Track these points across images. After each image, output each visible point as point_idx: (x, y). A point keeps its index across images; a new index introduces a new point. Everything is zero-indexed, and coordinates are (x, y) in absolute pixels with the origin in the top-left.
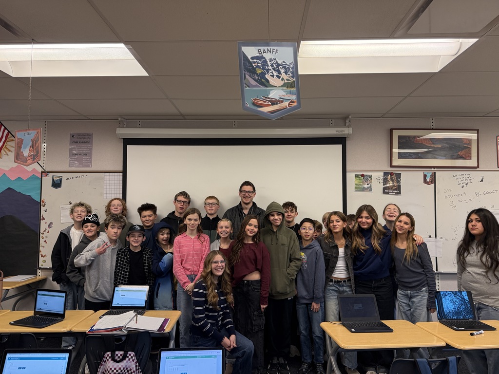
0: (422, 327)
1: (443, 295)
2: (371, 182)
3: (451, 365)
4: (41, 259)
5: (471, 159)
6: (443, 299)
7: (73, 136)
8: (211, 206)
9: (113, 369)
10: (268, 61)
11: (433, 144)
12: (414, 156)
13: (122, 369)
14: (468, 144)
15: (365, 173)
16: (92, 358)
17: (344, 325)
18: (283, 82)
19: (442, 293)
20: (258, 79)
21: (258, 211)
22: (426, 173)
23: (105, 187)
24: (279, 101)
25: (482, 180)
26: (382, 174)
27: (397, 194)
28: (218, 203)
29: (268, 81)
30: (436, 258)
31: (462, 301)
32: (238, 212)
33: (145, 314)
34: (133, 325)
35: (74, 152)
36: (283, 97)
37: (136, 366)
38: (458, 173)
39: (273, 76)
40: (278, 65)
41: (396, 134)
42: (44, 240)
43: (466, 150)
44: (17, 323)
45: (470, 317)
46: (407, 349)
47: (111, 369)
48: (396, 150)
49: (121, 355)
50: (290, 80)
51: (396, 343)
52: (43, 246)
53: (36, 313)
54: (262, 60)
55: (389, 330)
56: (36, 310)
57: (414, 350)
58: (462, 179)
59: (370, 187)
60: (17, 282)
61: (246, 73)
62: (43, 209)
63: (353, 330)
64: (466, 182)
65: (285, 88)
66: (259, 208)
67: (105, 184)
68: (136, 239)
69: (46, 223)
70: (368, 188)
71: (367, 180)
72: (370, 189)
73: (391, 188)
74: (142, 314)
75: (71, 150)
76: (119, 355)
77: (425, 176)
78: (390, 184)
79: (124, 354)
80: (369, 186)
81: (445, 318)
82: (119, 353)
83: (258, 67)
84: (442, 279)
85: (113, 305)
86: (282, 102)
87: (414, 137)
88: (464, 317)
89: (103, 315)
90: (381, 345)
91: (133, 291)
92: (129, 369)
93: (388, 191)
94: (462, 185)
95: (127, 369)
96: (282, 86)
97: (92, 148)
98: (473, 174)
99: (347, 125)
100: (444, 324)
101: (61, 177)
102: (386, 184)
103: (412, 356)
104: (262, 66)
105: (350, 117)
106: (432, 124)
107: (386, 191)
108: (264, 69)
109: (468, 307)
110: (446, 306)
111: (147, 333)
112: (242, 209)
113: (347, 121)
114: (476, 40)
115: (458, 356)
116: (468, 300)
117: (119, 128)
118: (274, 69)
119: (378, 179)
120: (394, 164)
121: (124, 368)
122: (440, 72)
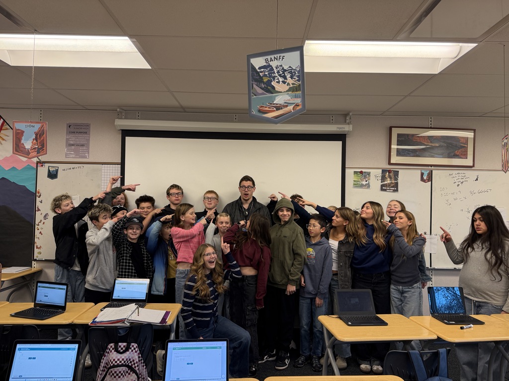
0: (415, 321)
1: (436, 290)
2: (369, 179)
3: (441, 357)
4: (36, 251)
5: (467, 158)
6: (436, 294)
7: (70, 126)
8: (210, 200)
9: (116, 360)
10: (275, 68)
11: (431, 142)
12: (412, 154)
13: (125, 360)
14: (465, 144)
15: (364, 170)
16: (95, 350)
17: (341, 319)
18: (289, 87)
19: (435, 288)
20: (265, 87)
21: (258, 206)
22: (423, 171)
23: (103, 179)
24: (284, 106)
25: (477, 179)
26: (380, 171)
27: (394, 191)
28: (217, 198)
29: (273, 88)
30: (431, 254)
31: (454, 296)
32: (237, 207)
33: (146, 307)
34: (135, 318)
35: (71, 142)
36: (288, 102)
37: (139, 357)
38: (455, 172)
39: (278, 82)
40: (284, 71)
41: (395, 132)
42: (39, 231)
43: (463, 150)
44: (18, 315)
45: (461, 312)
46: (400, 341)
47: (114, 360)
48: (394, 147)
49: (124, 346)
50: (295, 84)
51: (390, 336)
52: (38, 238)
53: (36, 305)
54: (269, 69)
55: (384, 323)
56: (36, 302)
57: (407, 343)
58: (457, 178)
59: (369, 184)
60: (12, 274)
61: (254, 82)
62: (38, 199)
63: (350, 323)
64: (462, 181)
65: (290, 93)
66: (259, 203)
67: (103, 176)
68: (135, 231)
69: (41, 214)
70: (366, 184)
71: (365, 177)
72: (368, 186)
73: (389, 185)
74: (143, 307)
75: (67, 140)
76: (122, 347)
77: (422, 174)
78: (388, 181)
79: (127, 345)
80: (367, 182)
81: (438, 313)
82: (122, 345)
83: (265, 75)
84: (435, 275)
85: (113, 298)
86: (287, 106)
87: (413, 135)
88: (455, 312)
89: (104, 308)
90: (376, 338)
91: (133, 284)
92: (131, 360)
93: (385, 188)
94: (457, 183)
95: (130, 360)
96: (287, 91)
97: (89, 139)
98: (468, 173)
99: (347, 121)
100: (436, 319)
101: (57, 168)
102: (384, 182)
103: (404, 348)
104: (269, 74)
105: (351, 114)
106: (430, 123)
107: (383, 188)
108: (270, 77)
109: (459, 302)
110: (438, 301)
111: (150, 325)
112: (242, 203)
113: (348, 118)
114: (475, 45)
115: (448, 348)
116: (460, 295)
117: (117, 119)
118: (280, 75)
119: (376, 176)
120: (392, 162)
121: (127, 359)
122: (440, 73)
